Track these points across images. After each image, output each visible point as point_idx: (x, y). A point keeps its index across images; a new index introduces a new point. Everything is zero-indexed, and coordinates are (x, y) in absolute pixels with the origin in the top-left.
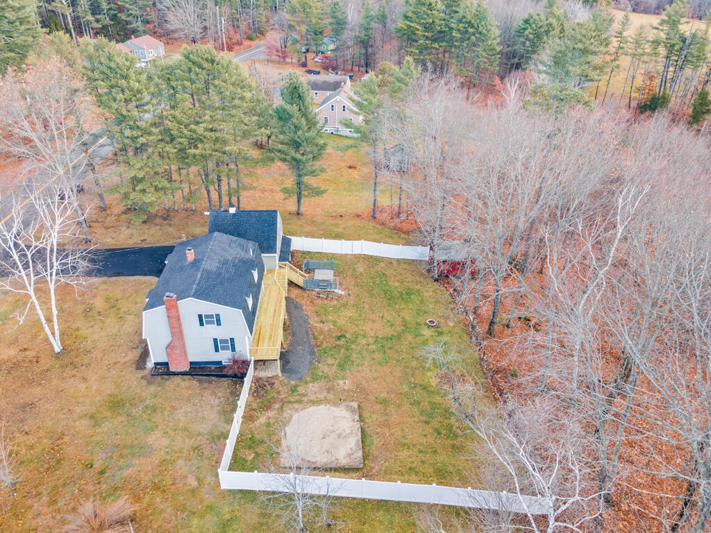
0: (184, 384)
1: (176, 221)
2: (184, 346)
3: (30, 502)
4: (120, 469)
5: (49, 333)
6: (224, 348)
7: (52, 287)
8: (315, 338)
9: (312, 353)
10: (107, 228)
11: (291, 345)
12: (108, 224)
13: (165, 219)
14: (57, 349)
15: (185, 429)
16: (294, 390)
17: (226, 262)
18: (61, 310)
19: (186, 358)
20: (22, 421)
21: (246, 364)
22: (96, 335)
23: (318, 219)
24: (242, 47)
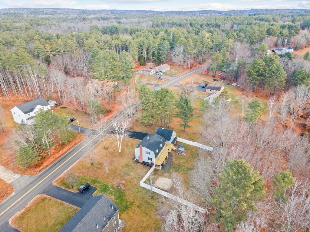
0: (141, 165)
1: (152, 127)
2: (142, 157)
3: (110, 177)
4: (125, 177)
5: (119, 148)
6: (150, 160)
7: (122, 139)
8: (172, 164)
9: (170, 167)
10: (136, 126)
11: (166, 164)
12: (137, 125)
13: (150, 126)
14: (120, 152)
15: (138, 174)
16: (162, 173)
17: (155, 141)
18: (122, 144)
19: (142, 160)
20: (111, 163)
21: (153, 164)
22: (127, 151)
23: (189, 134)
24: (196, 67)
